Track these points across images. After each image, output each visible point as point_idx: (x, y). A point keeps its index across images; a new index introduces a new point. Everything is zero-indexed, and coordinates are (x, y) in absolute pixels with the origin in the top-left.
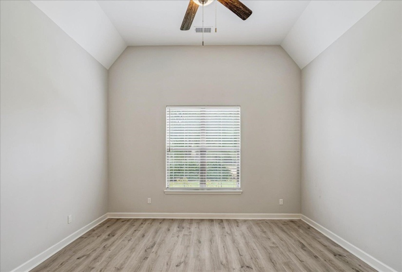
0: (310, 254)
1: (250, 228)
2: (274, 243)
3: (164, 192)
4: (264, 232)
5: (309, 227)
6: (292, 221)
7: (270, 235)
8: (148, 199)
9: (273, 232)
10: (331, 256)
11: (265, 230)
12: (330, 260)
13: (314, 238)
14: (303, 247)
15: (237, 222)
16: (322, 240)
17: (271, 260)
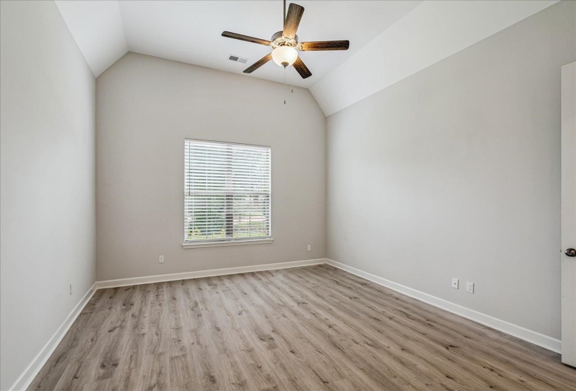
0: (346, 287)
1: (285, 276)
2: (314, 284)
3: (182, 246)
4: (301, 277)
5: (336, 269)
6: (320, 266)
7: (308, 279)
8: (160, 257)
9: (308, 276)
10: (360, 286)
11: (300, 275)
12: (360, 288)
13: (343, 276)
14: (338, 283)
15: (270, 273)
16: (349, 276)
17: (318, 295)
